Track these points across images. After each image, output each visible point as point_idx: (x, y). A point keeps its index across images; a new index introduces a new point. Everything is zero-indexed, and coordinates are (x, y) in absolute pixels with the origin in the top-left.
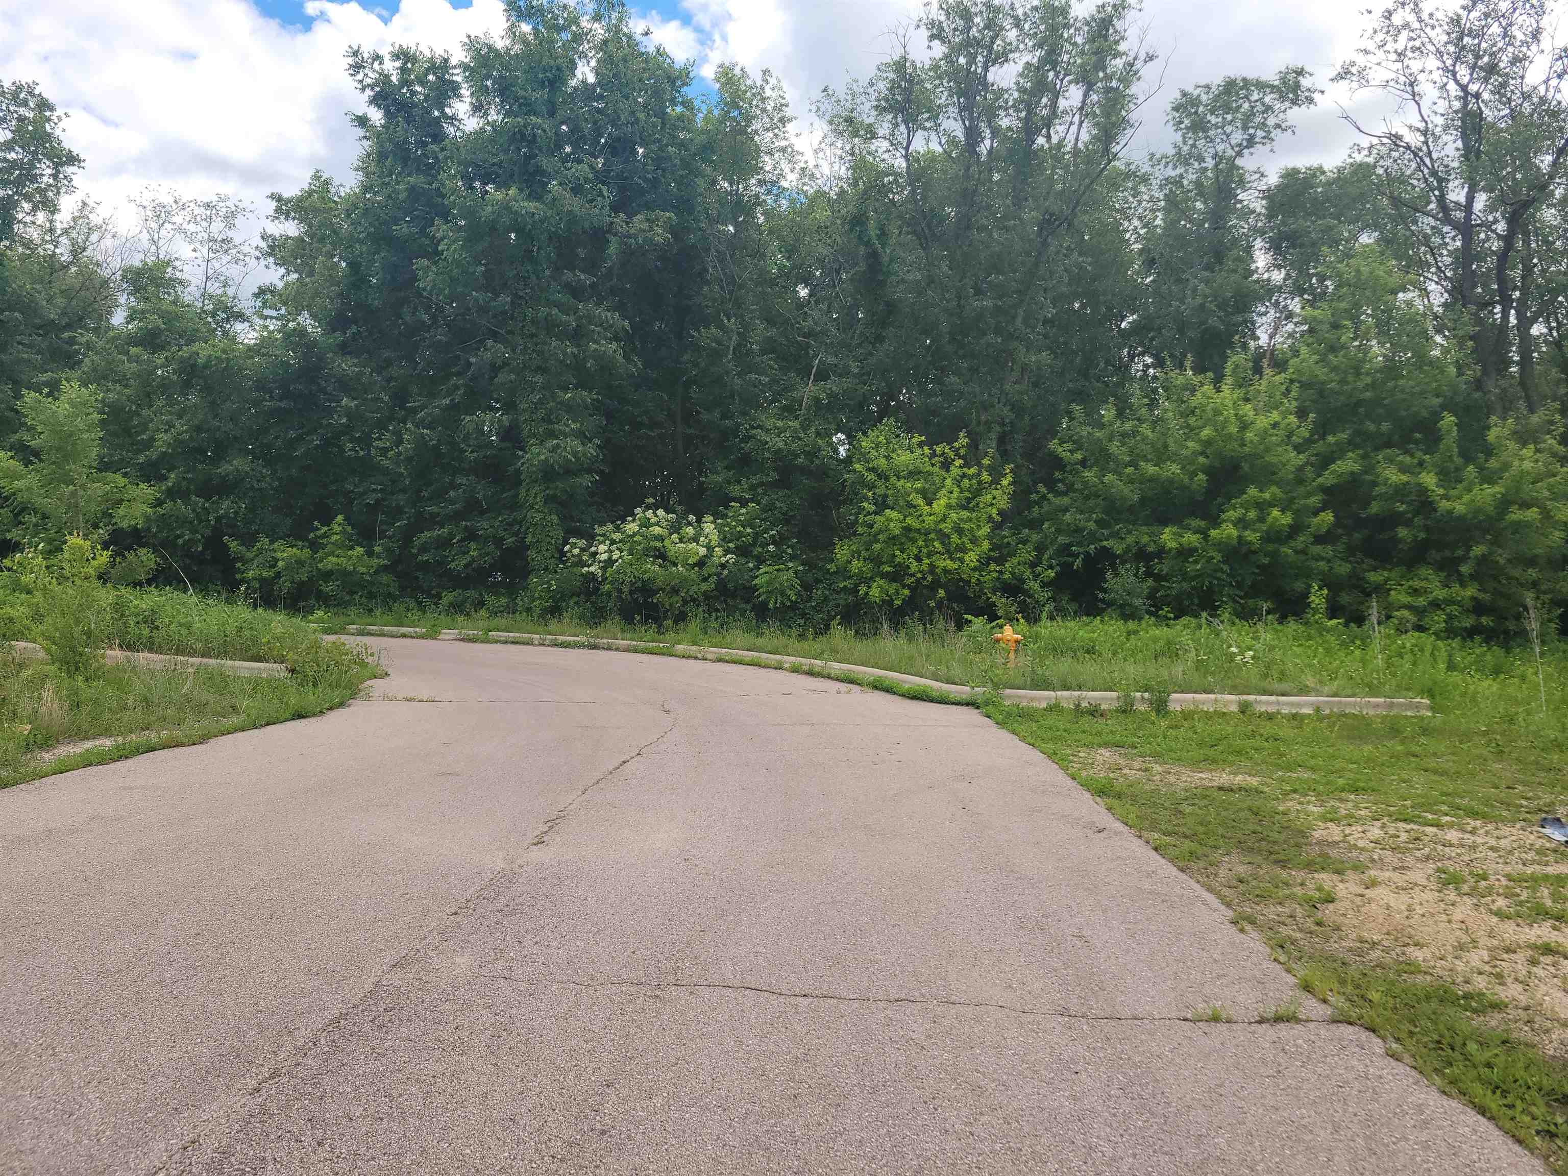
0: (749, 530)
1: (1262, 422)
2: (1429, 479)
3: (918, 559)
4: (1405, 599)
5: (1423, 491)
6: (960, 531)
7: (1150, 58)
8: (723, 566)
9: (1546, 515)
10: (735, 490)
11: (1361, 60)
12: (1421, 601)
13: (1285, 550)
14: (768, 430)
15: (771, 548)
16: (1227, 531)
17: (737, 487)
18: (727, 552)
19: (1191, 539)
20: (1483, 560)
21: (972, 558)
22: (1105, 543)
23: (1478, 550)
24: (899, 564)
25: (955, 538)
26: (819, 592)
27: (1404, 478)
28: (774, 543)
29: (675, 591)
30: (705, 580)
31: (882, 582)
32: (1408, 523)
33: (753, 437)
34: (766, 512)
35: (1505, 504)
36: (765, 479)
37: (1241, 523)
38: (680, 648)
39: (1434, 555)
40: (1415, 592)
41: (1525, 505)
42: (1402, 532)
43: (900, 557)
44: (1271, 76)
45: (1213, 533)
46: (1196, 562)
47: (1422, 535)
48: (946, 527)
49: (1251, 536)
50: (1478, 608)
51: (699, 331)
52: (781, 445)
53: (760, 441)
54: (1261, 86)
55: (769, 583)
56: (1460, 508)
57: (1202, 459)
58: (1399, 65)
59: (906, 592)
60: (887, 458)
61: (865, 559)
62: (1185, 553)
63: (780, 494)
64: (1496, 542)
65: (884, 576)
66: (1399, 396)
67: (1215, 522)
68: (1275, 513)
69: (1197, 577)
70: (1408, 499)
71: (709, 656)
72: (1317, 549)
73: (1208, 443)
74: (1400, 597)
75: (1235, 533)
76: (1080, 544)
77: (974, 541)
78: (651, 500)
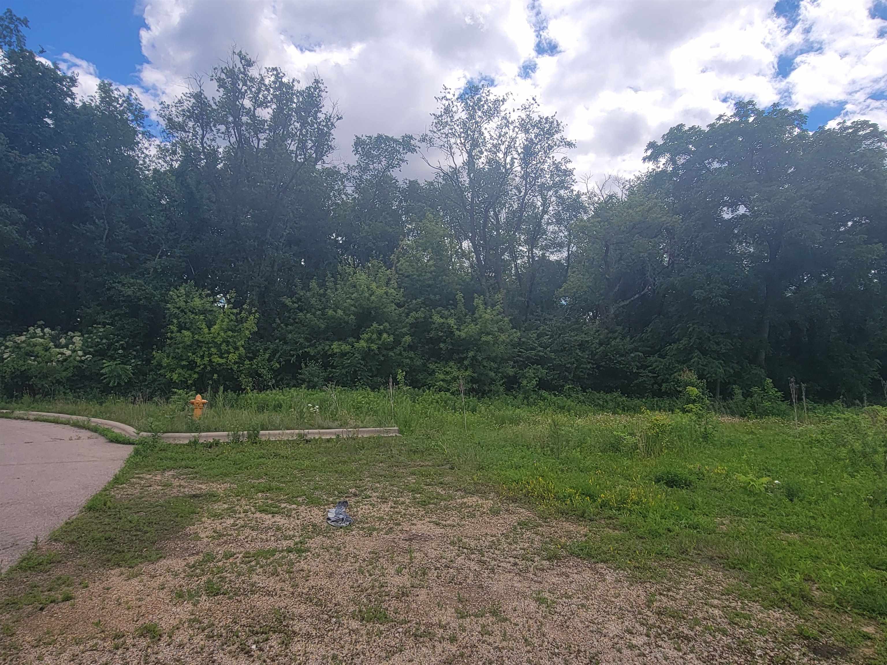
0: (104, 341)
1: (380, 292)
2: (452, 321)
3: (202, 357)
4: (442, 376)
5: (449, 326)
6: (228, 343)
7: (340, 118)
8: (82, 362)
9: (496, 338)
10: (101, 318)
11: (430, 134)
12: (448, 378)
13: (391, 353)
14: (123, 285)
15: (120, 351)
16: (362, 344)
17: (102, 317)
18: (85, 354)
19: (346, 348)
20: (474, 358)
21: (233, 357)
22: (306, 350)
23: (471, 354)
24: (192, 361)
25: (224, 347)
26: (151, 376)
27: (442, 320)
28: (123, 348)
29: (45, 377)
30: (66, 369)
31: (180, 371)
32: (444, 342)
33: (114, 287)
34: (120, 330)
35: (481, 333)
36: (120, 312)
37: (370, 340)
38: (17, 413)
39: (455, 356)
40: (447, 373)
41: (488, 334)
42: (442, 345)
43: (192, 356)
44: (398, 136)
45: (356, 345)
46: (348, 359)
47: (450, 347)
48: (219, 340)
49: (374, 347)
50: (473, 380)
51: (79, 226)
52: (130, 293)
53: (118, 290)
54: (395, 141)
55: (111, 372)
56: (463, 334)
57: (353, 308)
58: (446, 139)
59: (196, 376)
60: (186, 302)
61: (173, 358)
62: (343, 354)
63: (130, 321)
64: (479, 350)
65: (183, 367)
66: (443, 283)
67: (359, 339)
68: (385, 335)
69: (348, 366)
70: (444, 330)
71: (31, 417)
72: (405, 354)
73: (356, 300)
74: (440, 376)
75: (365, 345)
76: (296, 350)
77: (236, 349)
78: (42, 322)
